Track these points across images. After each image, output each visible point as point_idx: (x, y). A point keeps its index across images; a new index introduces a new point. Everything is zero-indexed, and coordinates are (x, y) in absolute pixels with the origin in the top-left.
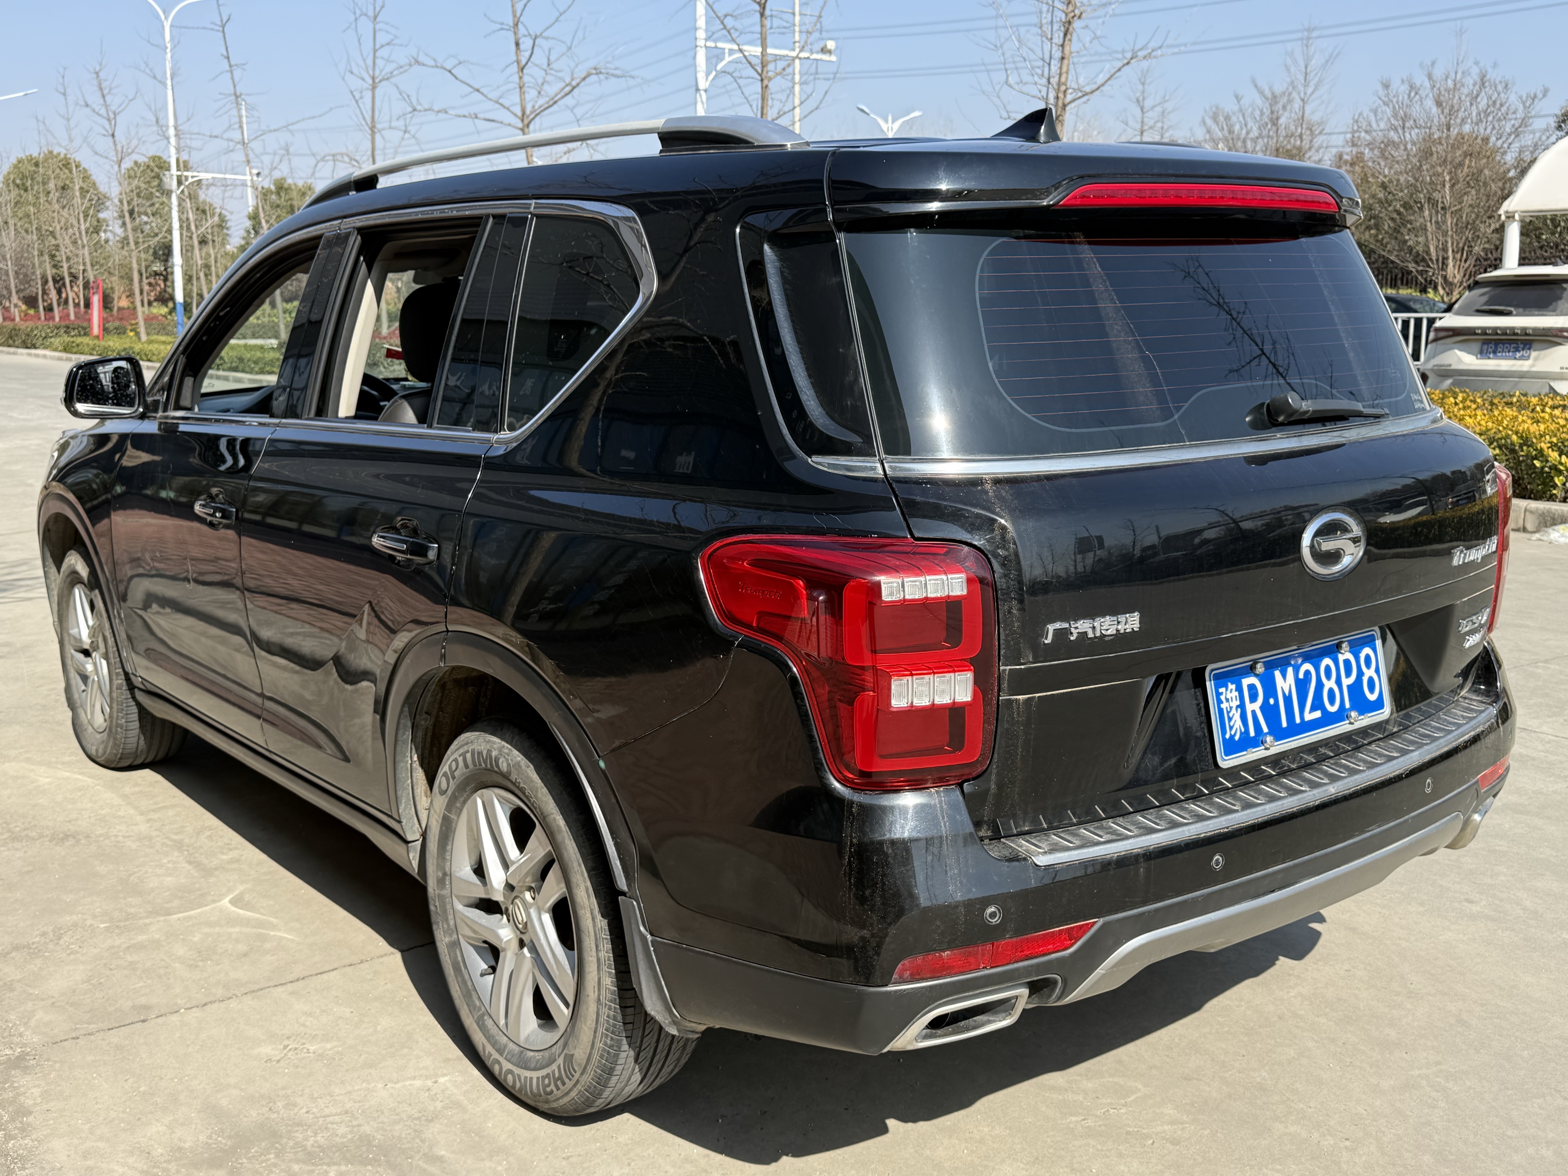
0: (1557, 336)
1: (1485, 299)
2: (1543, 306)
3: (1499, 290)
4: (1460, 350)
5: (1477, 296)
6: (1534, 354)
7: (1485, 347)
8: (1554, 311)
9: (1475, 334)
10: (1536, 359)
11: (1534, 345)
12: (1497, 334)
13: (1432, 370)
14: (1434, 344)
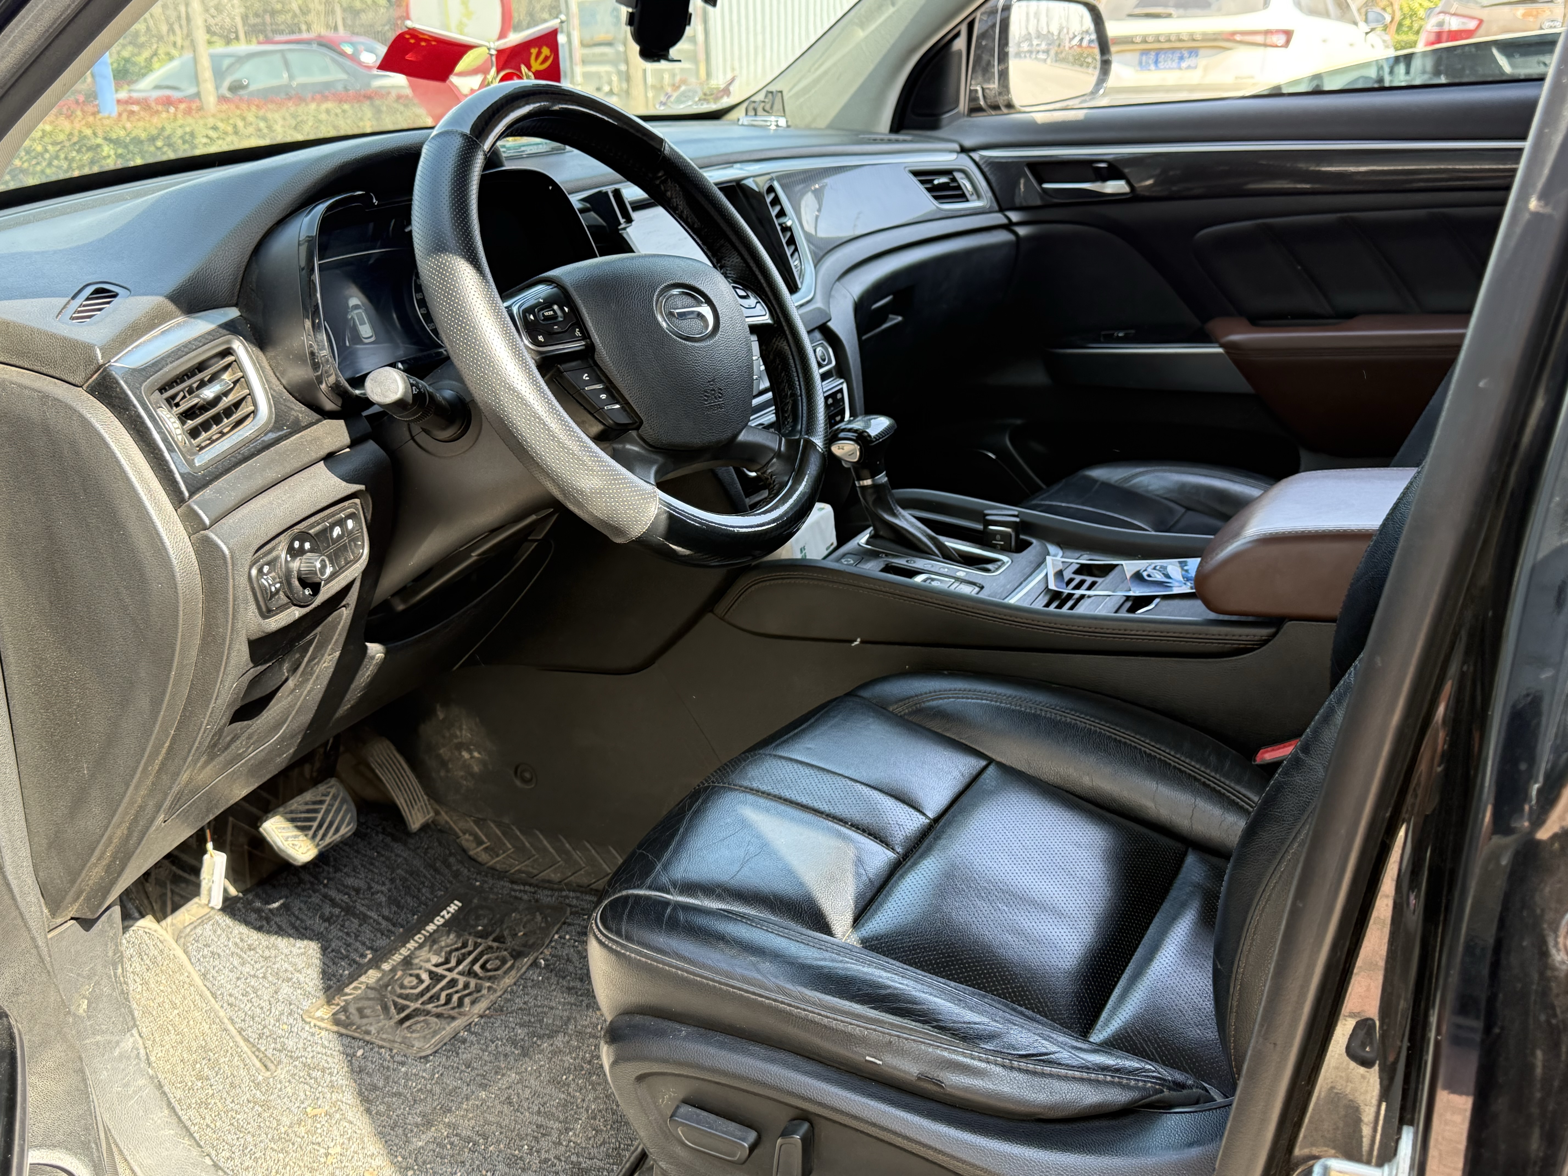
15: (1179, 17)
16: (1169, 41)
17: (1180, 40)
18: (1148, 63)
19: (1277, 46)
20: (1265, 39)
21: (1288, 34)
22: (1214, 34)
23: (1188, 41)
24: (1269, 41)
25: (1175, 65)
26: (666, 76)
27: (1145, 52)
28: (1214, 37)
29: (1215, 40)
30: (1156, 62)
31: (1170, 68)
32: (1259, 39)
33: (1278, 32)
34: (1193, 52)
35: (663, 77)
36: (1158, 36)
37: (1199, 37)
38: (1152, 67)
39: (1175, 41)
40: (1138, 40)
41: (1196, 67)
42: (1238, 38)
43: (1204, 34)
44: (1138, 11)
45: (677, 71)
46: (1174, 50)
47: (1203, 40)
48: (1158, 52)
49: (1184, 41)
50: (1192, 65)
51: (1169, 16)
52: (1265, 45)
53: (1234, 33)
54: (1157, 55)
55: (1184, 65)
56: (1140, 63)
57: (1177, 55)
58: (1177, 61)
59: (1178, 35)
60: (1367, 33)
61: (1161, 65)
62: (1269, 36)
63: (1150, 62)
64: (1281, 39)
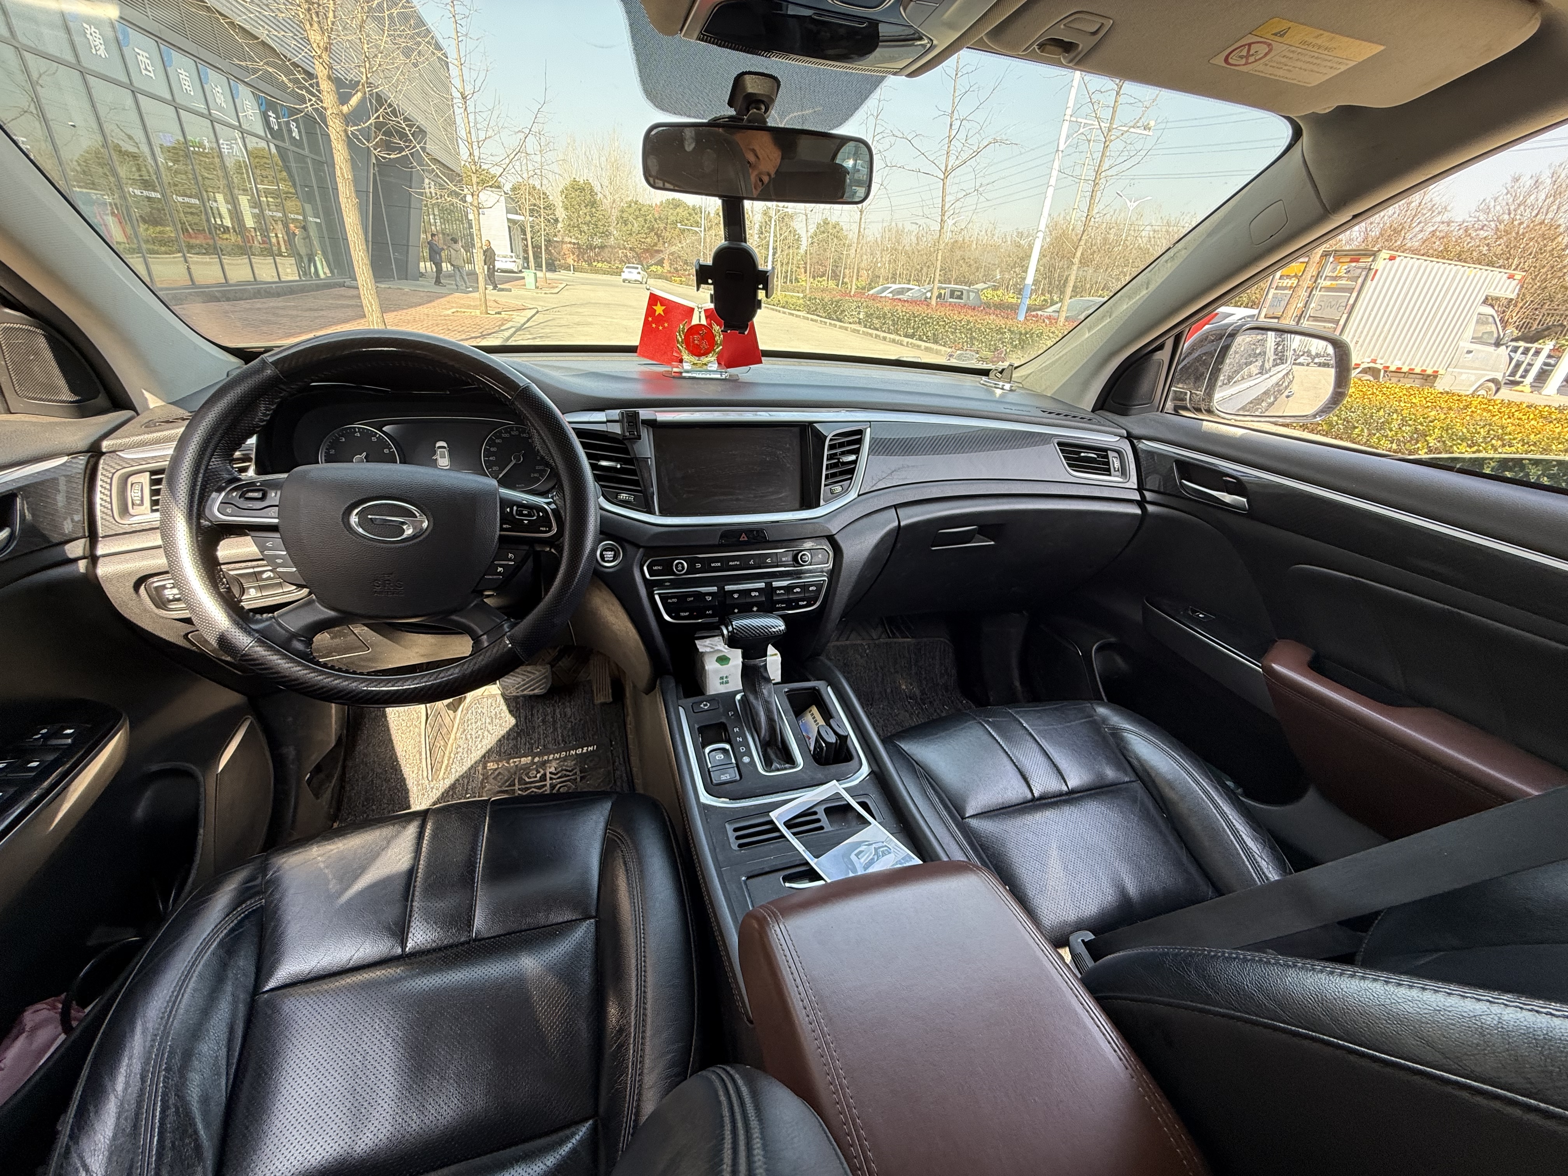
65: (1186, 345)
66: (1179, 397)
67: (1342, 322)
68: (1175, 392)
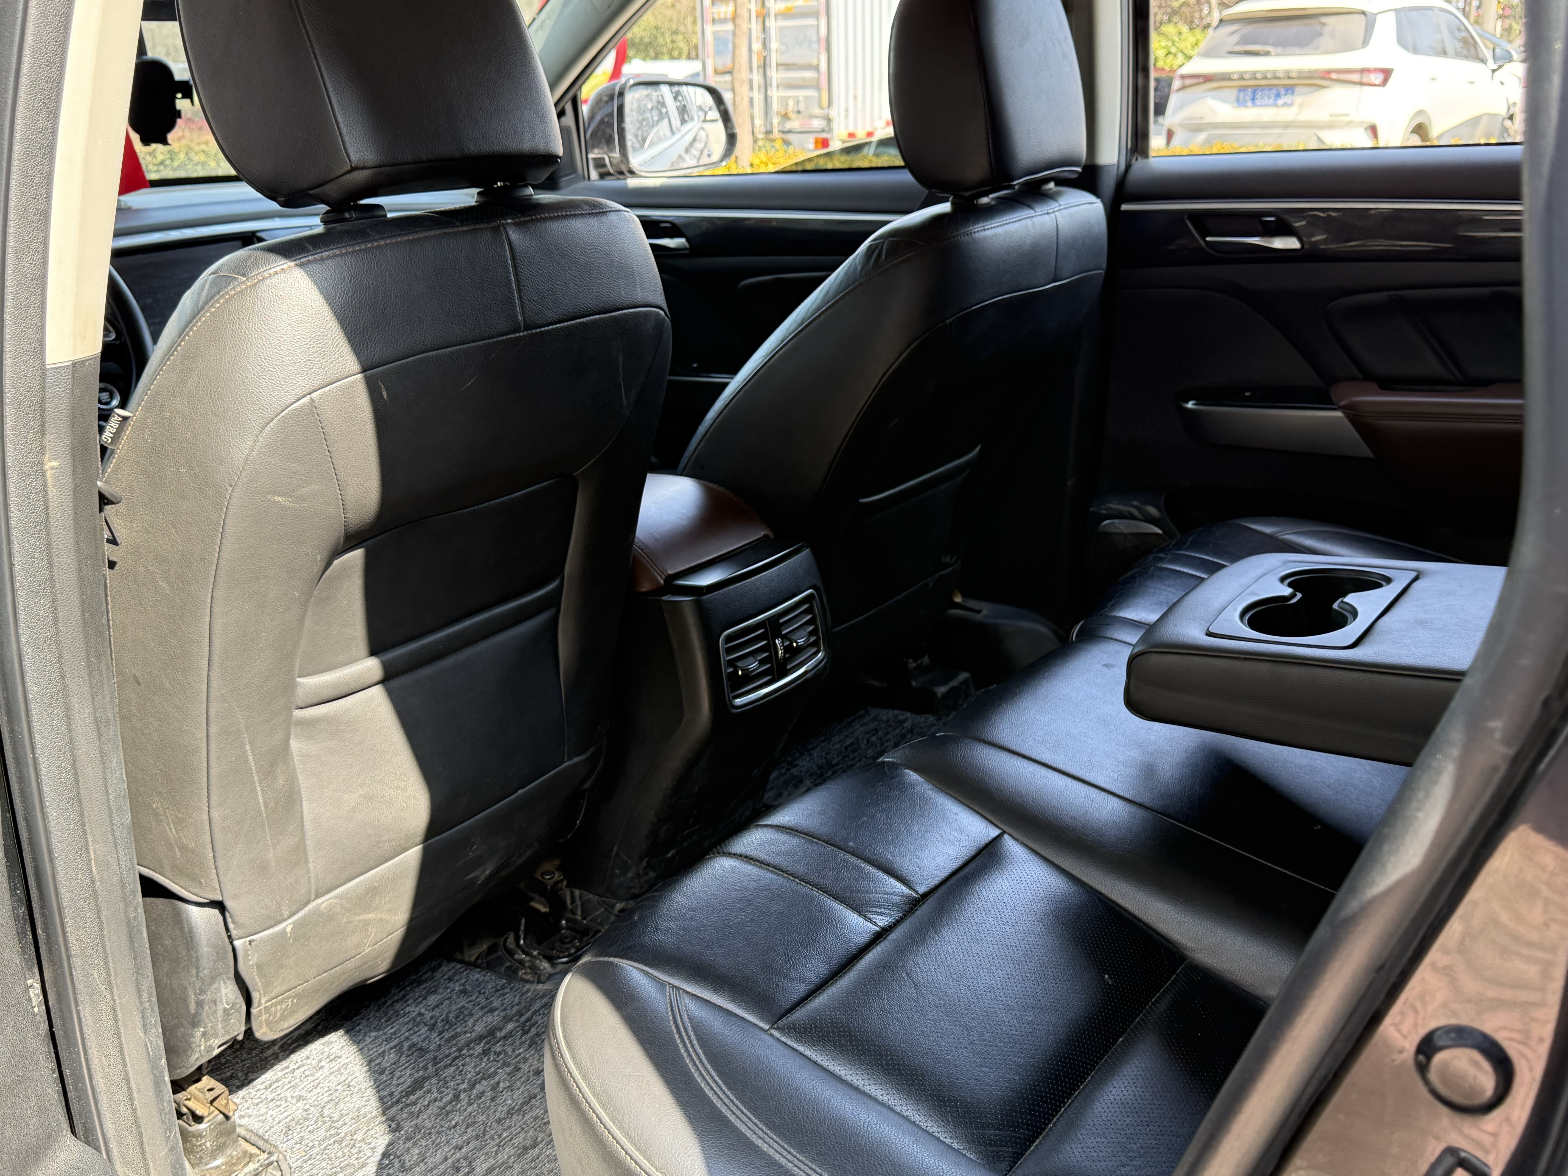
0: (1323, 78)
1: (1236, 38)
2: (1302, 44)
3: (1249, 29)
4: (1214, 98)
5: (1228, 36)
6: (1298, 100)
7: (1242, 94)
8: (1317, 48)
9: (1230, 79)
10: (1301, 106)
11: (1298, 90)
12: (1256, 79)
13: (1181, 125)
14: (1180, 93)
15: (1277, 55)
16: (1265, 78)
17: (1276, 78)
18: (1245, 100)
19: (1375, 85)
20: (1362, 77)
21: (1387, 73)
22: (1310, 72)
23: (1284, 78)
24: (1365, 79)
25: (1271, 101)
26: (791, 103)
27: (1242, 89)
28: (1308, 75)
29: (1311, 78)
30: (1253, 99)
31: (1266, 105)
32: (1355, 77)
33: (1376, 70)
34: (1290, 89)
35: (787, 104)
36: (1254, 73)
37: (1294, 75)
38: (1249, 104)
39: (1271, 79)
40: (1235, 77)
41: (1291, 105)
42: (1334, 76)
43: (1300, 72)
44: (1238, 48)
45: (801, 99)
46: (1270, 87)
47: (1299, 78)
48: (1256, 89)
49: (1280, 78)
50: (1289, 102)
51: (1267, 54)
52: (1362, 84)
53: (1329, 72)
54: (1254, 92)
55: (1280, 102)
56: (1238, 100)
57: (1274, 91)
58: (1273, 98)
59: (1274, 72)
60: (1494, 71)
61: (1258, 102)
62: (1365, 75)
63: (1248, 98)
64: (1377, 78)
65: (585, 109)
66: (599, 164)
67: (823, 66)
68: (594, 159)
